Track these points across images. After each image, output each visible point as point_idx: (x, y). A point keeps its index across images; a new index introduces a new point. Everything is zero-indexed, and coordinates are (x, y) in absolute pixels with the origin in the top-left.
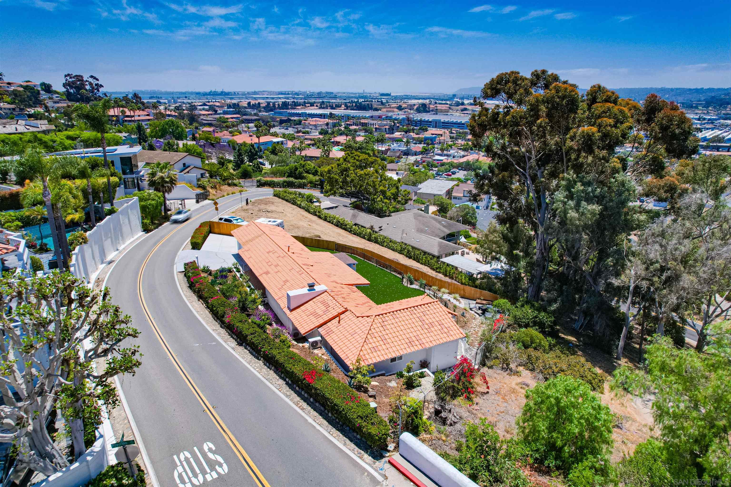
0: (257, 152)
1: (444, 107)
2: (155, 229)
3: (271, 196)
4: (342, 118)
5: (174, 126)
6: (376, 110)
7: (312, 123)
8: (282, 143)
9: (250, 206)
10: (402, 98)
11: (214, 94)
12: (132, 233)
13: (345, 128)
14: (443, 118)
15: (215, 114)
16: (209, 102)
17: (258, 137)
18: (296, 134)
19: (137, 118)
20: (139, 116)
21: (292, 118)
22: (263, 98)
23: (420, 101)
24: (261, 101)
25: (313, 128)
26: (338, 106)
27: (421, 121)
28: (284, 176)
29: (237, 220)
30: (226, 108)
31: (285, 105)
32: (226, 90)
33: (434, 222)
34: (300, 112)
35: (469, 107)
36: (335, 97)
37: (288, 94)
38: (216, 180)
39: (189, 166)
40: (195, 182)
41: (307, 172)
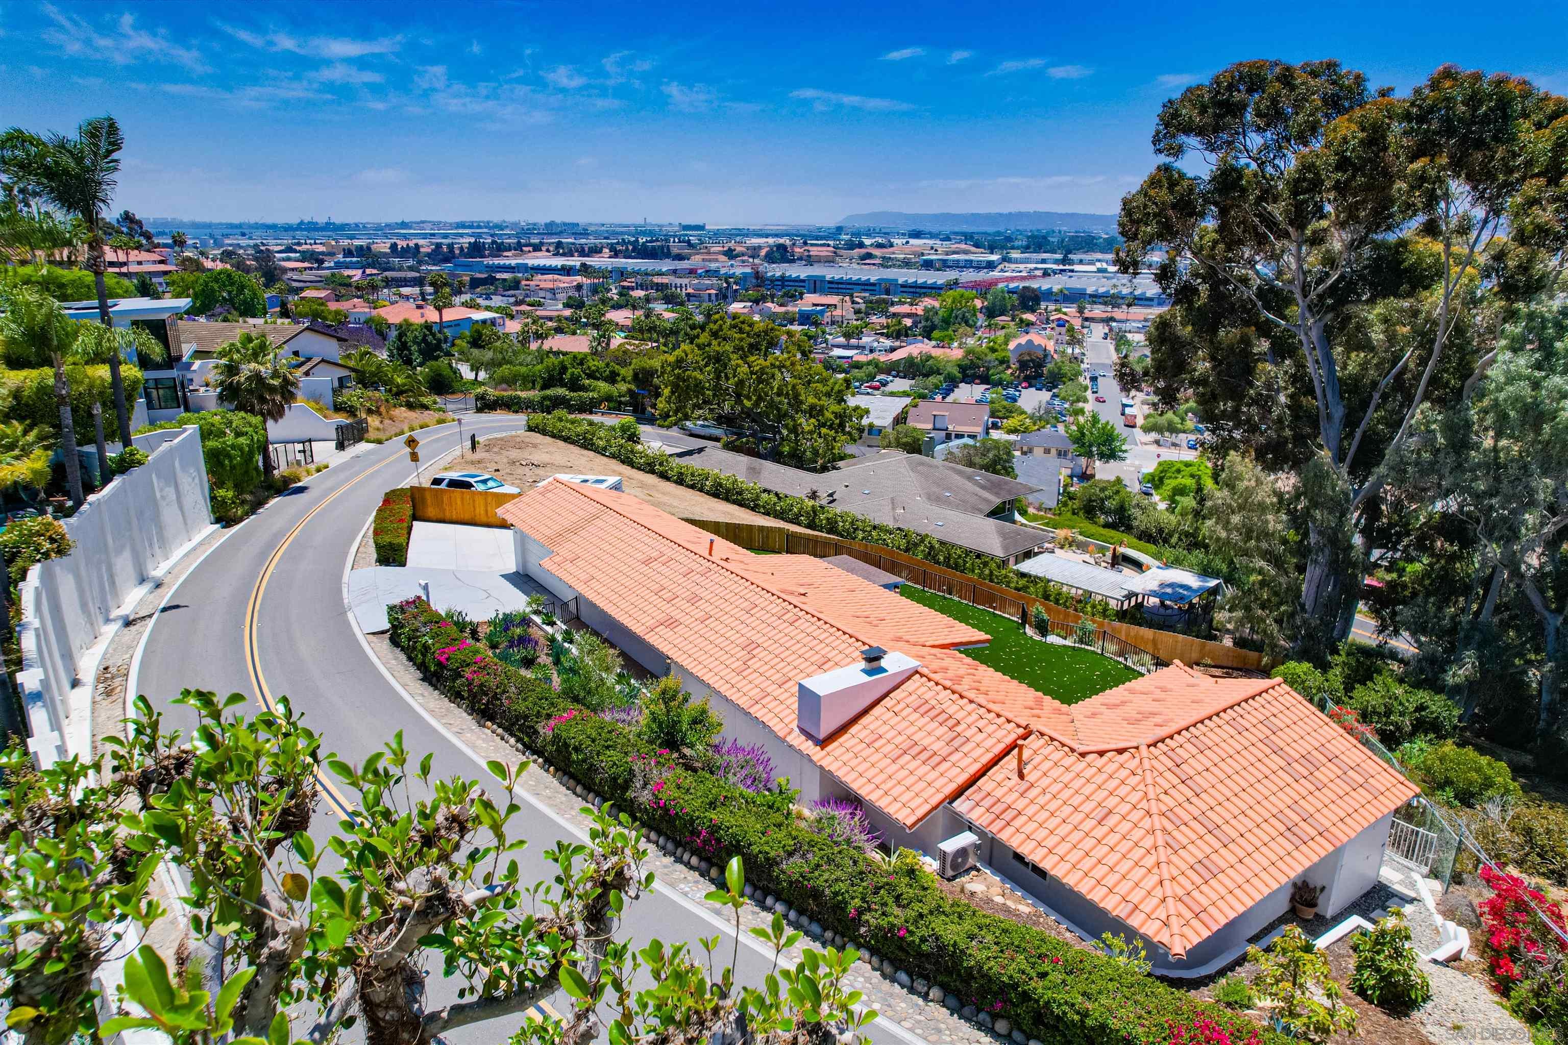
0: (439, 341)
1: (825, 252)
2: (247, 514)
3: (521, 432)
4: (605, 274)
5: (232, 284)
6: (680, 257)
7: (543, 285)
8: (493, 322)
9: (480, 454)
10: (731, 234)
11: (312, 227)
12: (188, 527)
13: (621, 294)
14: (830, 273)
15: (318, 269)
16: (299, 244)
17: (439, 309)
18: (514, 308)
19: (134, 268)
20: (140, 263)
21: (498, 276)
22: (424, 236)
23: (771, 241)
24: (421, 242)
25: (549, 295)
26: (595, 251)
27: (783, 279)
28: (533, 388)
29: (484, 482)
30: (340, 257)
31: (476, 249)
32: (338, 220)
33: (957, 477)
34: (513, 262)
35: (877, 252)
36: (585, 233)
37: (479, 227)
38: (377, 394)
39: (309, 359)
40: (329, 397)
41: (591, 376)
